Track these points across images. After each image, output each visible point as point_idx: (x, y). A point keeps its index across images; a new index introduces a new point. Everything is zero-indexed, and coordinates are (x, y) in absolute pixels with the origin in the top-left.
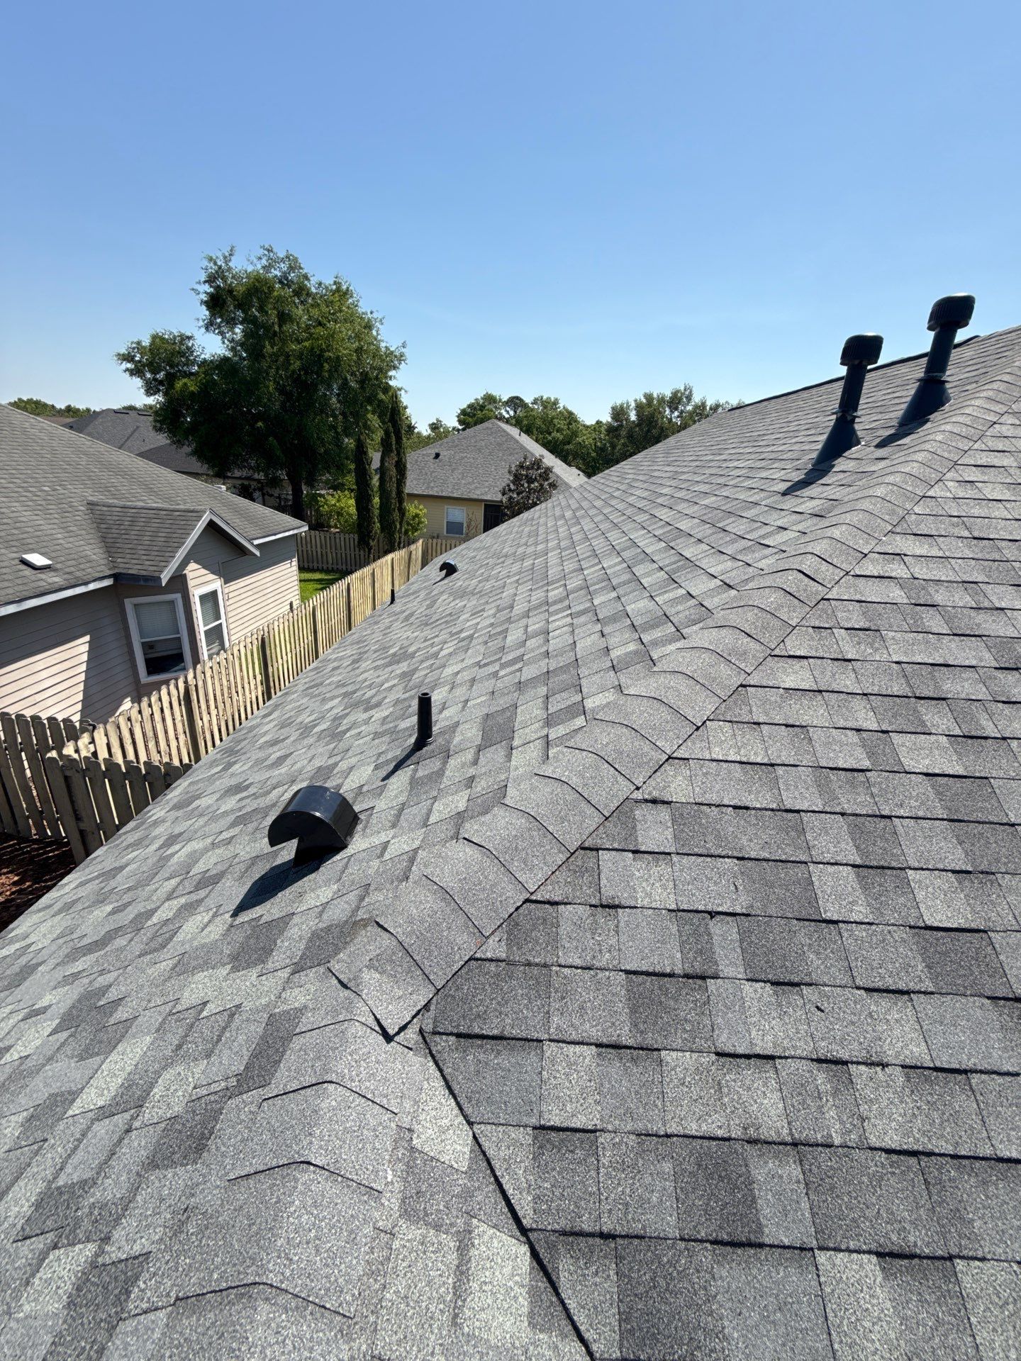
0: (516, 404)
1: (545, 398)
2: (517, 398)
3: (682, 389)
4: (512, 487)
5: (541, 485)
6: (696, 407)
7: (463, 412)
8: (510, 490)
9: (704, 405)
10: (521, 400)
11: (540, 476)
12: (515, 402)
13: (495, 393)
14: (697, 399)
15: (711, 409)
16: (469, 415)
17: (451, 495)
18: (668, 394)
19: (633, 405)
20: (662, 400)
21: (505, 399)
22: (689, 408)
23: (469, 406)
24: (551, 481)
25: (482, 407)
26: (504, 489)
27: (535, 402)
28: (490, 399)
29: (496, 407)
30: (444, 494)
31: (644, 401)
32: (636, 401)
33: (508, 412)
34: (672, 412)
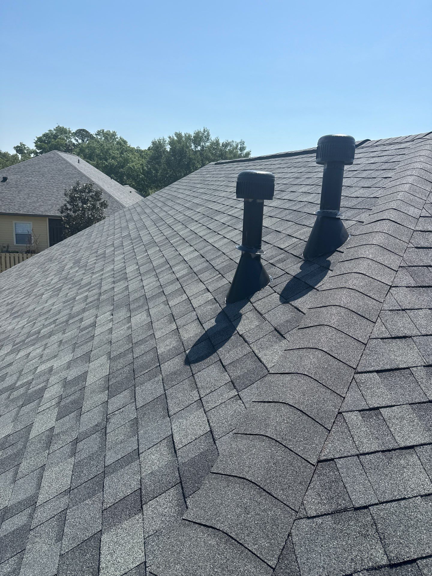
0: (83, 135)
1: (105, 131)
2: (84, 130)
3: (202, 131)
4: (69, 207)
5: (94, 206)
6: (212, 144)
7: (40, 139)
8: (67, 209)
9: (217, 143)
10: (87, 132)
11: (92, 197)
12: (82, 133)
13: (66, 127)
14: (213, 138)
15: (223, 146)
16: (45, 142)
17: (17, 212)
18: (193, 135)
19: (168, 140)
20: (188, 138)
21: (74, 130)
22: (208, 144)
23: (44, 135)
24: (102, 201)
25: (55, 137)
26: (62, 208)
27: (98, 133)
28: (61, 131)
29: (67, 137)
30: (11, 212)
31: (175, 138)
32: (170, 137)
33: (77, 141)
34: (196, 147)
